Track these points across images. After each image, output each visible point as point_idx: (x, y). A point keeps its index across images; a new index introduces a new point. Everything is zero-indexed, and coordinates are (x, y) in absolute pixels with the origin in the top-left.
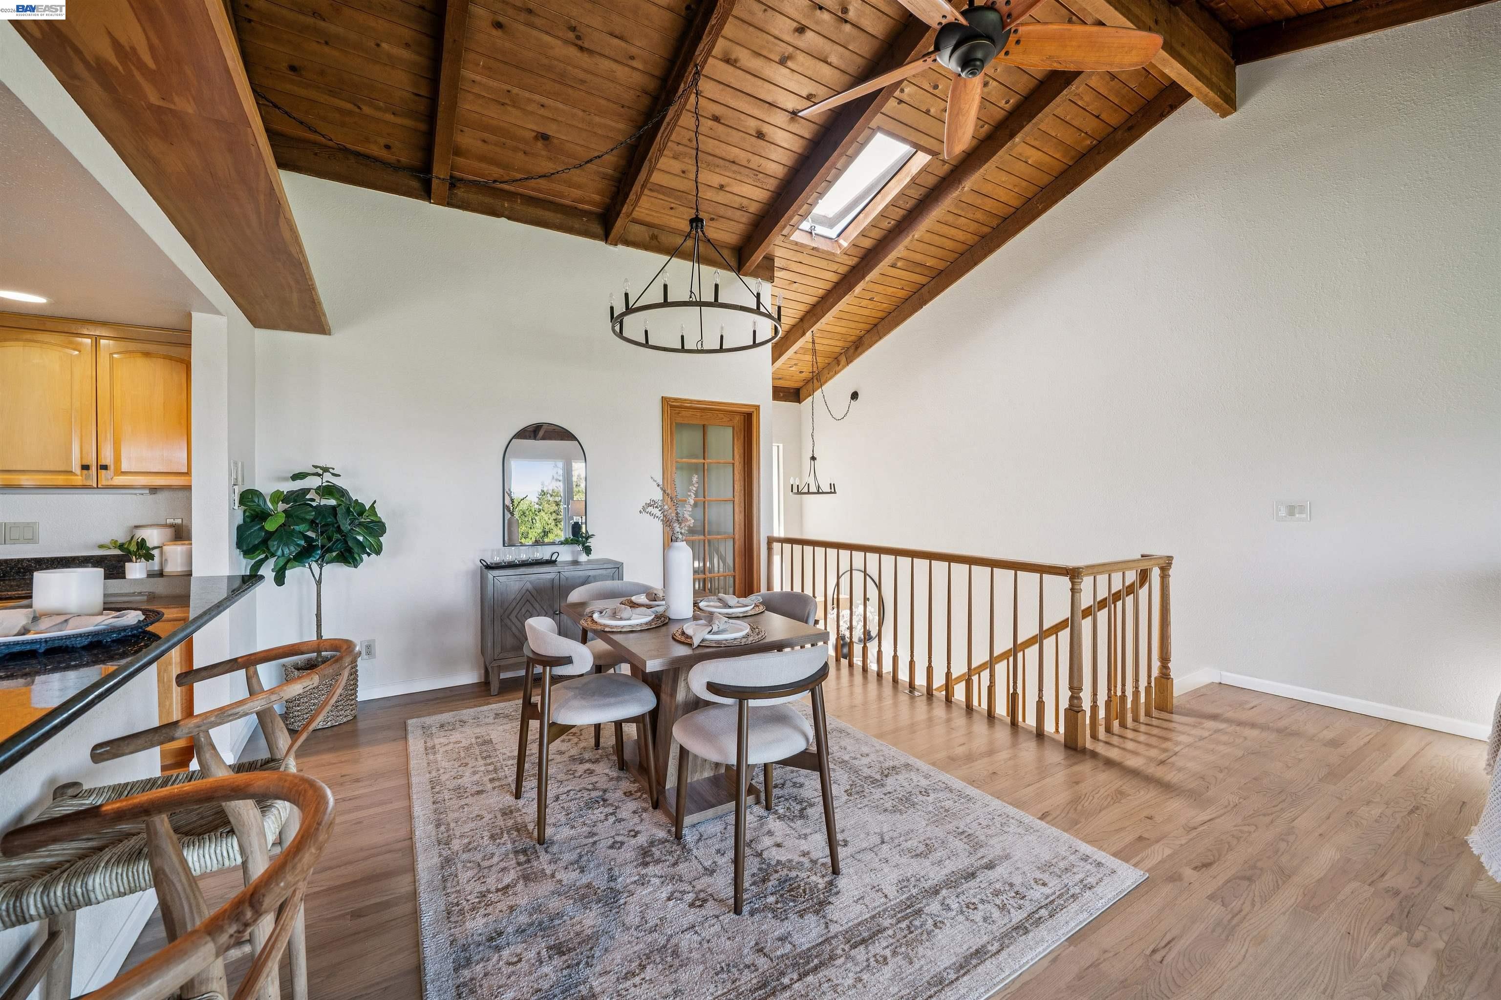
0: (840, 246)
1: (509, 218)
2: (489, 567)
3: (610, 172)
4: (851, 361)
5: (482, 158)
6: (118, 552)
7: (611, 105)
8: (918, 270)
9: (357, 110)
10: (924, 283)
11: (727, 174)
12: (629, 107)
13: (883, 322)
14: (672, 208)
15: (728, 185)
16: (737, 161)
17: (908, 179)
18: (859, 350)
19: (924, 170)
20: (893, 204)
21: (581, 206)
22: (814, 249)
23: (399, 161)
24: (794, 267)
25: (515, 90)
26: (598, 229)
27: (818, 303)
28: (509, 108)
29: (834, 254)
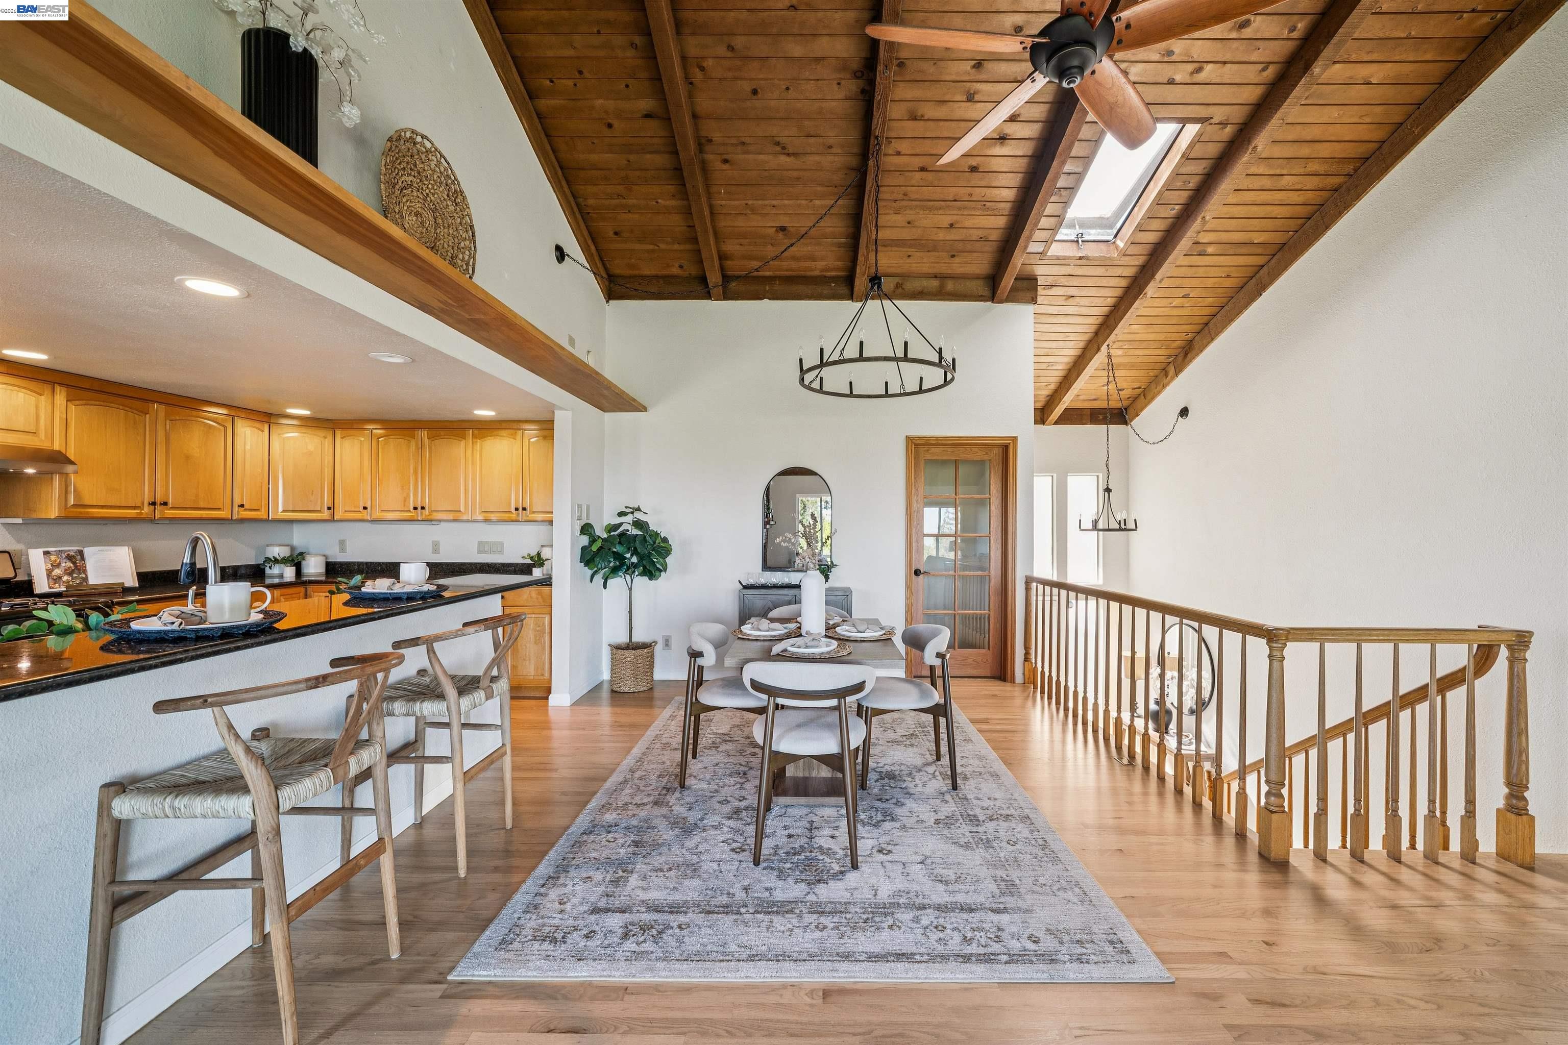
0: (1117, 247)
1: (770, 299)
2: (745, 587)
3: (843, 240)
4: (1181, 371)
5: (744, 257)
6: (529, 561)
7: (825, 189)
8: (1244, 250)
9: (656, 247)
10: (1261, 263)
11: (952, 212)
12: (841, 185)
13: (1215, 318)
14: (909, 256)
15: (957, 222)
16: (957, 198)
17: (1179, 157)
18: (1189, 356)
19: (1197, 140)
20: (1168, 187)
21: (828, 274)
22: (1080, 258)
23: (690, 274)
24: (1063, 281)
25: (750, 202)
26: (844, 290)
27: (1111, 312)
28: (752, 216)
29: (1110, 259)
